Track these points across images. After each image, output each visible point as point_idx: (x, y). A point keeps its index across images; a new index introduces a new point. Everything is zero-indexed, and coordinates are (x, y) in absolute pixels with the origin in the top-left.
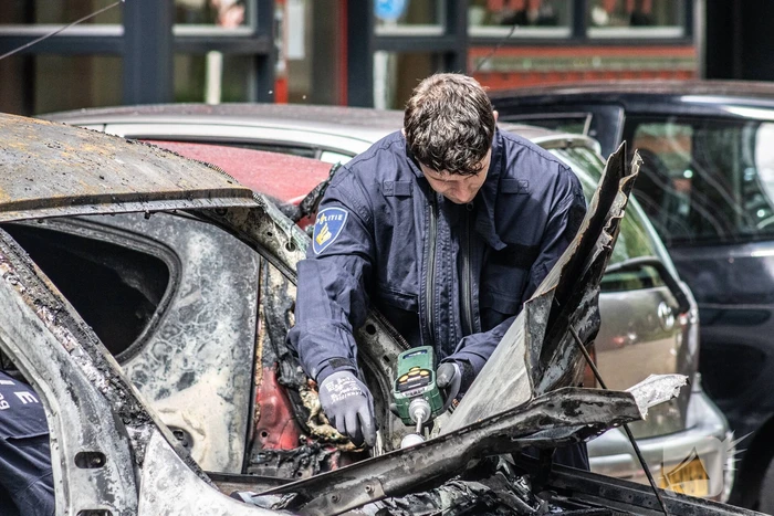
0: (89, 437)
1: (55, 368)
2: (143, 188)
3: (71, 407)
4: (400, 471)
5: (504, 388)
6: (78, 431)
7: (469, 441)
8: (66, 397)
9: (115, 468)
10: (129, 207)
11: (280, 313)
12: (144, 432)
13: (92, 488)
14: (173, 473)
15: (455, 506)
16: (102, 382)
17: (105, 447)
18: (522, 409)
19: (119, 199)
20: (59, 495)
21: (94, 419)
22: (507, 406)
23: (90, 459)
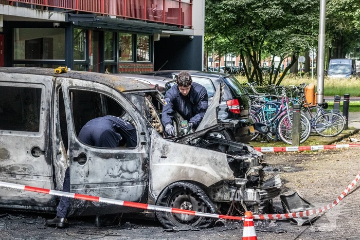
0: (143, 130)
1: (138, 118)
2: (144, 88)
3: (140, 125)
4: (195, 136)
5: (211, 122)
6: (141, 129)
7: (206, 131)
8: (139, 123)
9: (147, 135)
10: (143, 91)
11: (148, 109)
12: (151, 129)
13: (143, 138)
14: (156, 136)
15: (197, 142)
16: (144, 121)
17: (145, 132)
18: (215, 125)
19: (141, 90)
20: (138, 140)
21: (143, 127)
22: (213, 125)
23: (143, 134)
